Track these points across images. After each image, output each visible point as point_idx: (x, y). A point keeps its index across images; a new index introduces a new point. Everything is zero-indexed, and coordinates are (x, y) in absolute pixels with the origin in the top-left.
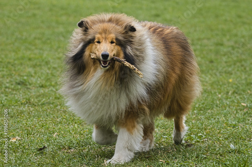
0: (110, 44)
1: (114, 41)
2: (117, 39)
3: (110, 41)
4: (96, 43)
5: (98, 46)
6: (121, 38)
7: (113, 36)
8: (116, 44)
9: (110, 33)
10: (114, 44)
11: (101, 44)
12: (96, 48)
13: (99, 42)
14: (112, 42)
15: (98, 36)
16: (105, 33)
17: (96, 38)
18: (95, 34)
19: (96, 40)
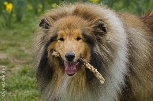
0: (76, 41)
1: (81, 36)
2: (84, 35)
3: (76, 37)
4: (59, 41)
6: (88, 34)
7: (78, 31)
8: (83, 40)
10: (81, 41)
11: (65, 41)
12: (59, 46)
13: (62, 39)
14: (78, 39)
15: (60, 32)
17: (59, 34)
18: (57, 30)
19: (59, 37)
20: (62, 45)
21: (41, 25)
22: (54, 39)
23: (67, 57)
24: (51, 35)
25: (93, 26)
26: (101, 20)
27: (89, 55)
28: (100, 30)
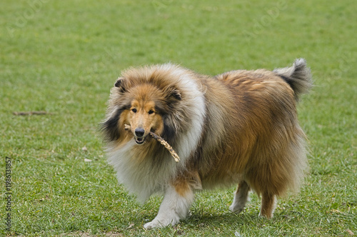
0: (147, 115)
1: (154, 110)
2: (156, 108)
3: (148, 111)
4: (131, 111)
5: (134, 116)
6: (161, 106)
7: (151, 104)
8: (156, 113)
9: (149, 100)
10: (154, 114)
11: (137, 114)
12: (131, 117)
13: (135, 111)
14: (150, 112)
15: (134, 102)
16: (143, 99)
17: (132, 104)
18: (132, 99)
19: (132, 108)
20: (133, 117)
21: (117, 85)
22: (126, 108)
23: (136, 132)
24: (125, 103)
25: (165, 95)
26: (174, 86)
27: (162, 126)
28: (173, 99)
